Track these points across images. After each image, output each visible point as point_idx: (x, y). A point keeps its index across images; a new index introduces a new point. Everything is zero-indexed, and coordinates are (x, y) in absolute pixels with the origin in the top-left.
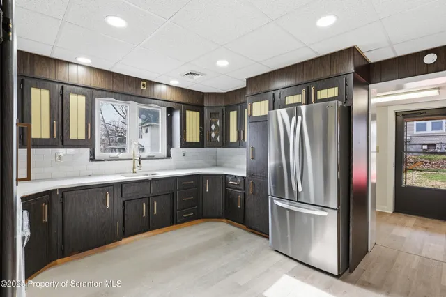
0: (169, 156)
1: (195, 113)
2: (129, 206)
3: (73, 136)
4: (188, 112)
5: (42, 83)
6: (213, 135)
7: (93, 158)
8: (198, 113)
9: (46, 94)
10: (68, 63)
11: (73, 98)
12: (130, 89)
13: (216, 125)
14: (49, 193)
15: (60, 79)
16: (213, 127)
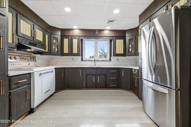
0: (110, 60)
1: (120, 40)
2: (89, 77)
3: (74, 52)
4: (117, 40)
5: (67, 37)
6: (130, 50)
7: (82, 60)
8: (122, 40)
9: (67, 40)
10: (73, 29)
11: (74, 40)
12: (92, 34)
13: (132, 45)
14: (65, 68)
15: (71, 35)
16: (130, 46)
